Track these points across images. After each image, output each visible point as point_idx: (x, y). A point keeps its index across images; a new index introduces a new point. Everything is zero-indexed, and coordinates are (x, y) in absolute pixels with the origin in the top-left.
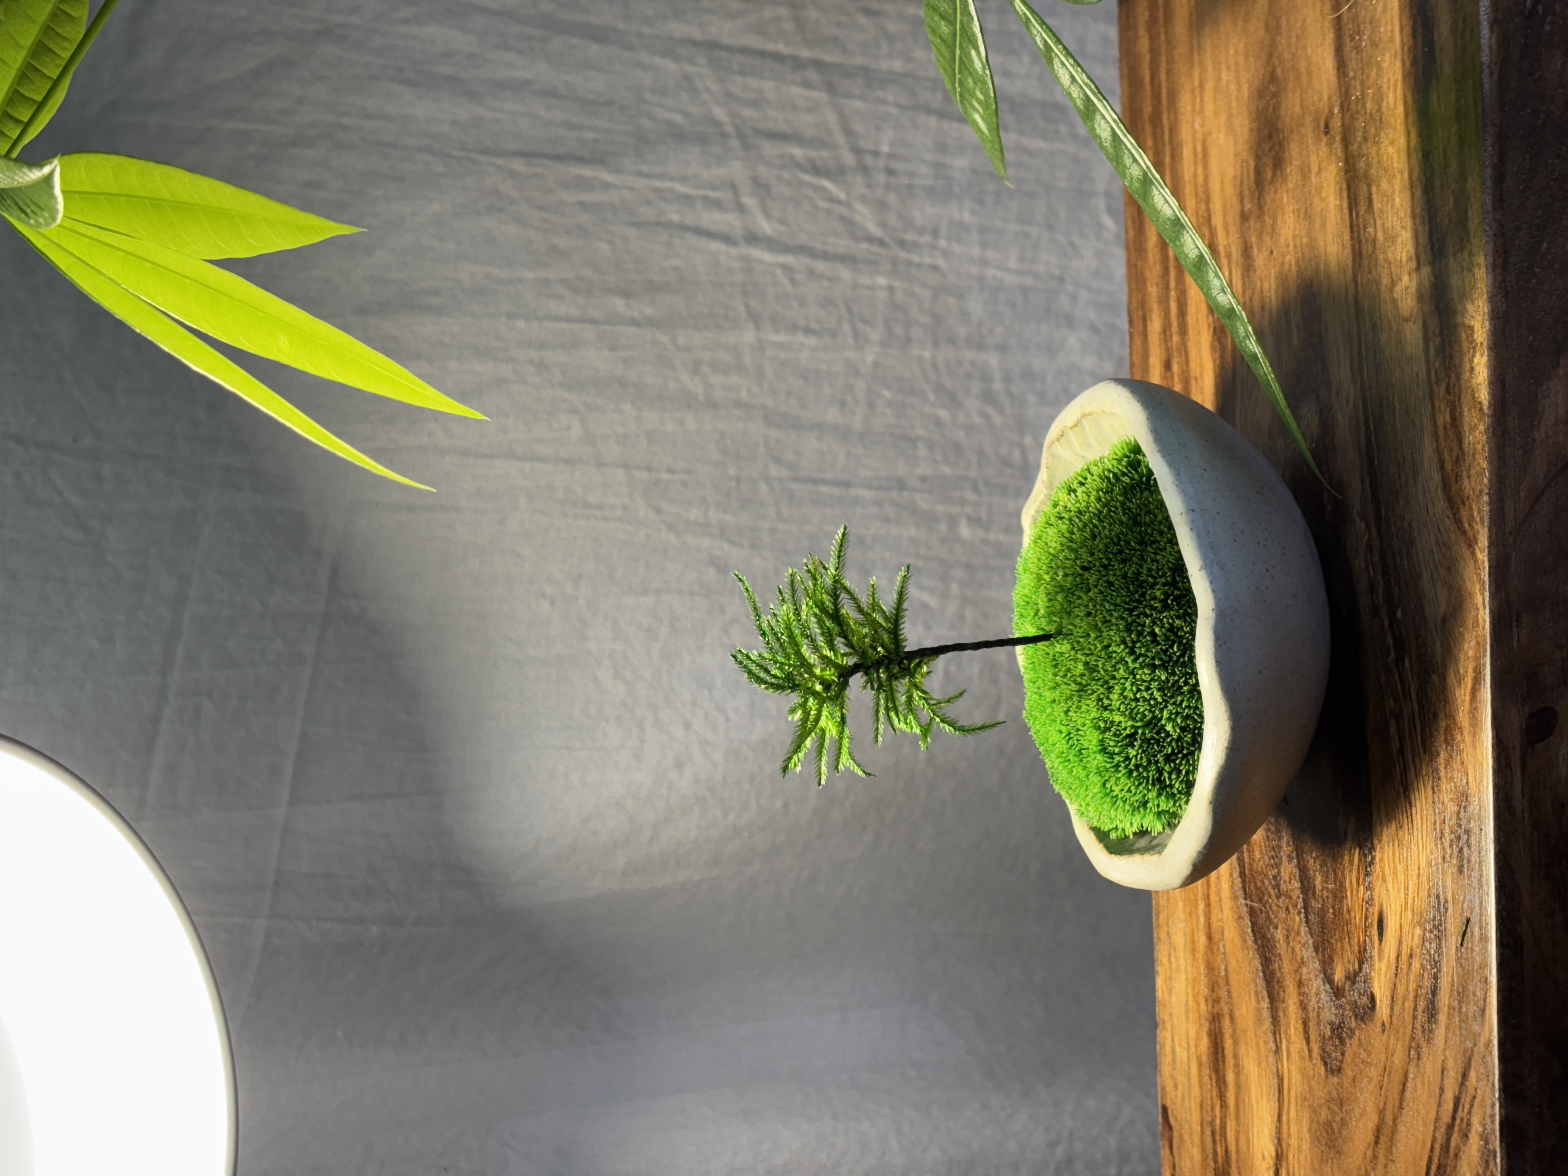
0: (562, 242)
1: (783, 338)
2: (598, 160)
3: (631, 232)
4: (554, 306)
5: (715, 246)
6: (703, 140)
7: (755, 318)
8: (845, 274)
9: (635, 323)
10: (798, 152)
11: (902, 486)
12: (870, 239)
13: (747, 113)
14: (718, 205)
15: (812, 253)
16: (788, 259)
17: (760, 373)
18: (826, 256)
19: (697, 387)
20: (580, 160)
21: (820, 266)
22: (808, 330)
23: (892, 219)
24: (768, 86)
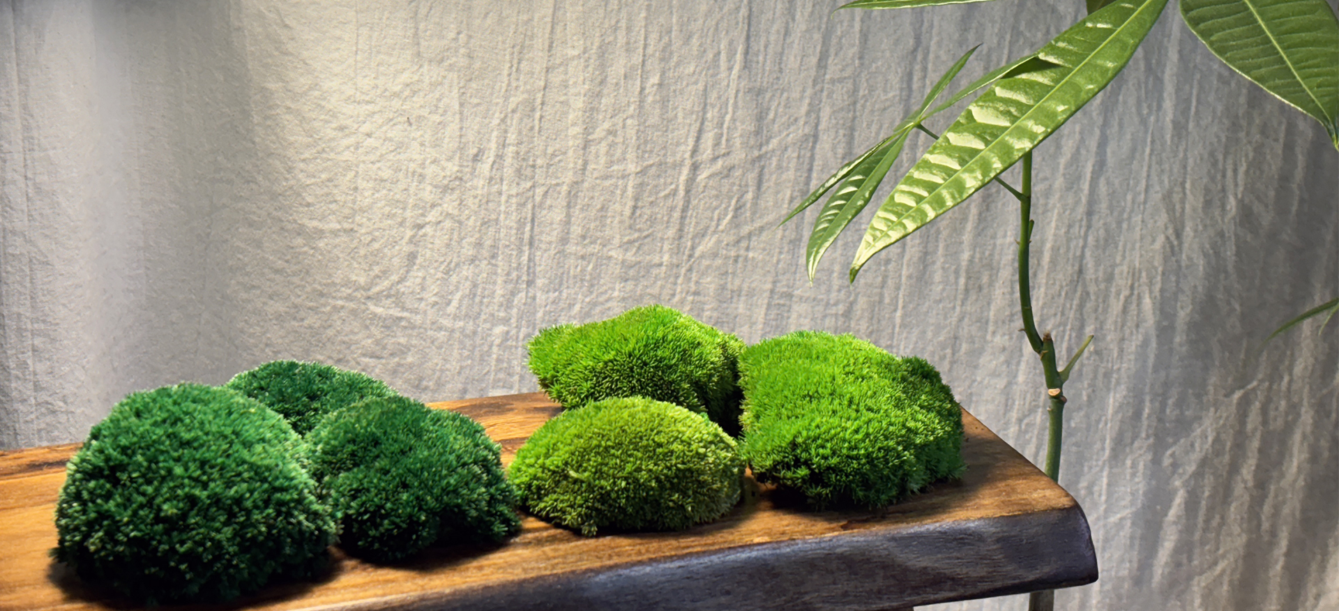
0: (695, 41)
1: (630, 191)
2: (746, 65)
3: (700, 86)
4: (653, 37)
5: (691, 142)
6: (757, 133)
7: (643, 172)
8: (671, 233)
9: (643, 89)
10: (750, 196)
11: (530, 283)
12: (693, 248)
13: (774, 161)
14: (717, 144)
15: (685, 209)
16: (682, 193)
17: (606, 177)
18: (683, 218)
19: (599, 133)
20: (746, 53)
21: (676, 215)
22: (635, 208)
23: (705, 262)
24: (791, 174)
